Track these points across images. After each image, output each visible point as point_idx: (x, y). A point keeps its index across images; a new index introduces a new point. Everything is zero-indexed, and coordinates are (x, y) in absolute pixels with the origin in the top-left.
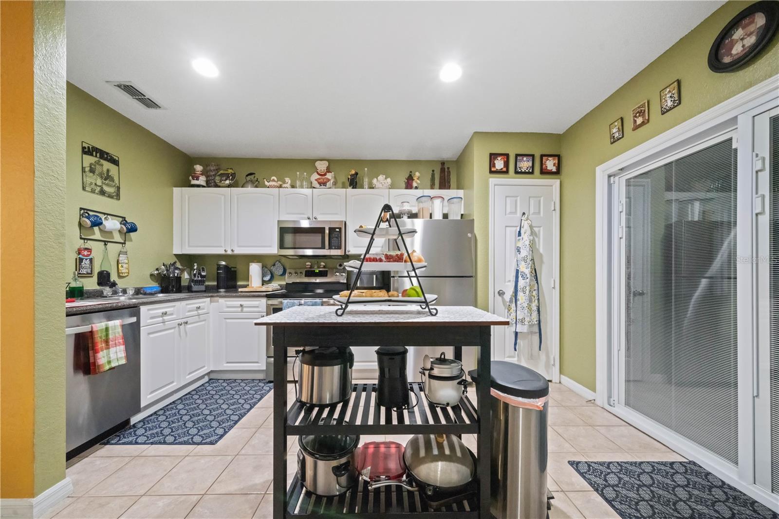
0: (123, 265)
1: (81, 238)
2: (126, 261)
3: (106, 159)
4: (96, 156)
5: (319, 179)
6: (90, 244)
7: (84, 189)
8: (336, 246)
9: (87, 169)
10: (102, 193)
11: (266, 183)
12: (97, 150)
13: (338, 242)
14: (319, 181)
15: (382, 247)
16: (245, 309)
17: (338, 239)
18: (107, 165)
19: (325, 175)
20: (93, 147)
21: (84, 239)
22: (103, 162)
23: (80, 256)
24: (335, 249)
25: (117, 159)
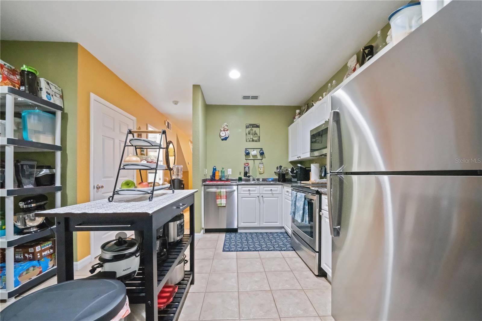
0: (261, 168)
1: (246, 160)
2: (263, 167)
3: (255, 127)
4: (251, 127)
6: (249, 161)
7: (246, 141)
9: (247, 134)
10: (253, 141)
12: (250, 125)
18: (254, 129)
20: (250, 124)
21: (247, 160)
22: (253, 128)
23: (245, 166)
25: (259, 125)
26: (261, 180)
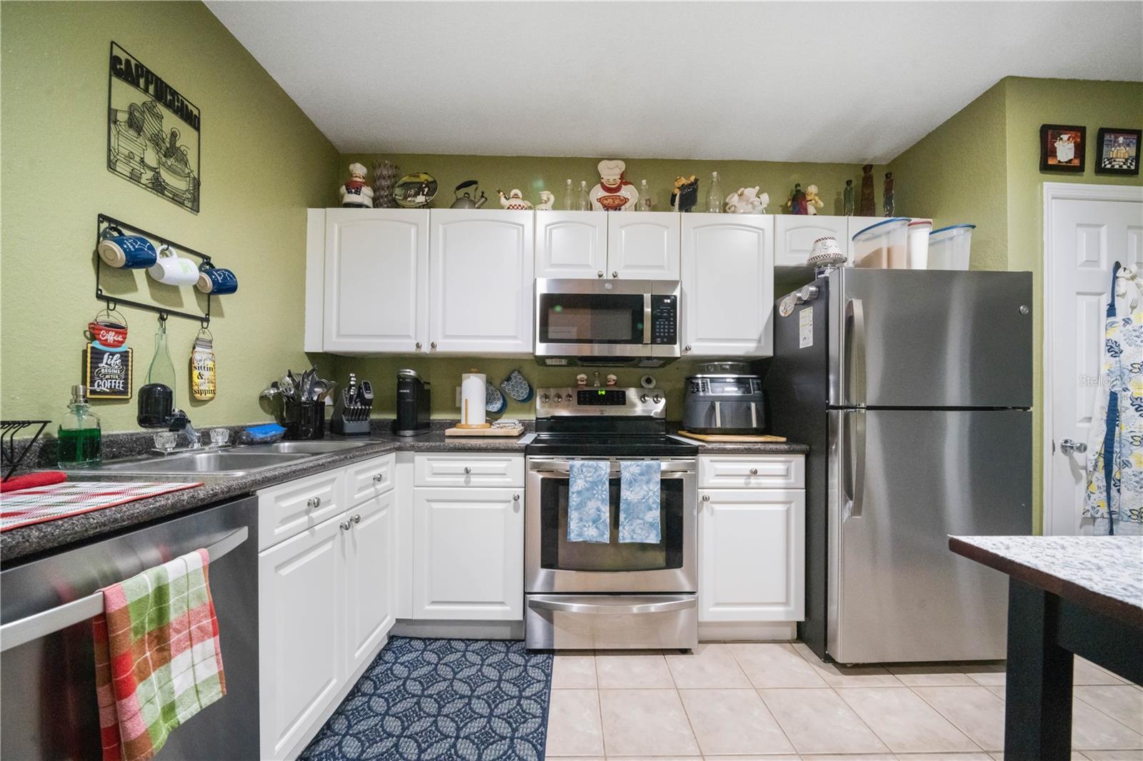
0: (203, 372)
1: (100, 297)
2: (210, 364)
3: (169, 106)
4: (146, 91)
5: (605, 198)
6: (122, 315)
7: (111, 166)
8: (665, 337)
9: (123, 117)
10: (158, 186)
11: (503, 200)
12: (151, 77)
13: (669, 329)
14: (605, 202)
15: (759, 341)
16: (474, 480)
17: (669, 321)
18: (171, 121)
19: (618, 189)
20: (139, 66)
21: (108, 300)
22: (161, 108)
23: (97, 344)
24: (663, 343)
25: (195, 112)
26: (220, 439)
